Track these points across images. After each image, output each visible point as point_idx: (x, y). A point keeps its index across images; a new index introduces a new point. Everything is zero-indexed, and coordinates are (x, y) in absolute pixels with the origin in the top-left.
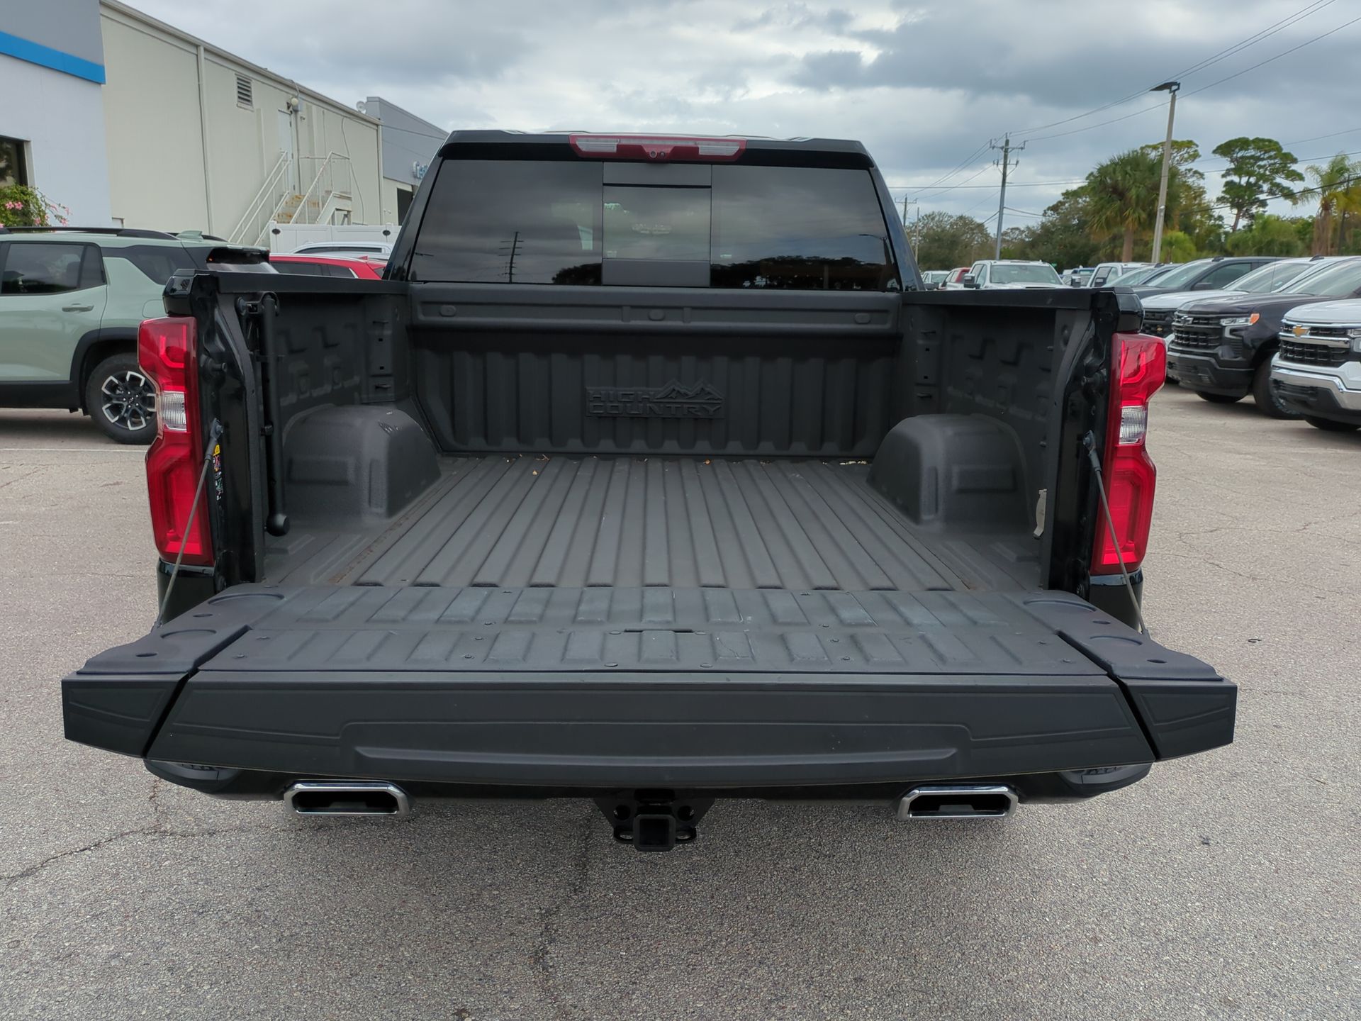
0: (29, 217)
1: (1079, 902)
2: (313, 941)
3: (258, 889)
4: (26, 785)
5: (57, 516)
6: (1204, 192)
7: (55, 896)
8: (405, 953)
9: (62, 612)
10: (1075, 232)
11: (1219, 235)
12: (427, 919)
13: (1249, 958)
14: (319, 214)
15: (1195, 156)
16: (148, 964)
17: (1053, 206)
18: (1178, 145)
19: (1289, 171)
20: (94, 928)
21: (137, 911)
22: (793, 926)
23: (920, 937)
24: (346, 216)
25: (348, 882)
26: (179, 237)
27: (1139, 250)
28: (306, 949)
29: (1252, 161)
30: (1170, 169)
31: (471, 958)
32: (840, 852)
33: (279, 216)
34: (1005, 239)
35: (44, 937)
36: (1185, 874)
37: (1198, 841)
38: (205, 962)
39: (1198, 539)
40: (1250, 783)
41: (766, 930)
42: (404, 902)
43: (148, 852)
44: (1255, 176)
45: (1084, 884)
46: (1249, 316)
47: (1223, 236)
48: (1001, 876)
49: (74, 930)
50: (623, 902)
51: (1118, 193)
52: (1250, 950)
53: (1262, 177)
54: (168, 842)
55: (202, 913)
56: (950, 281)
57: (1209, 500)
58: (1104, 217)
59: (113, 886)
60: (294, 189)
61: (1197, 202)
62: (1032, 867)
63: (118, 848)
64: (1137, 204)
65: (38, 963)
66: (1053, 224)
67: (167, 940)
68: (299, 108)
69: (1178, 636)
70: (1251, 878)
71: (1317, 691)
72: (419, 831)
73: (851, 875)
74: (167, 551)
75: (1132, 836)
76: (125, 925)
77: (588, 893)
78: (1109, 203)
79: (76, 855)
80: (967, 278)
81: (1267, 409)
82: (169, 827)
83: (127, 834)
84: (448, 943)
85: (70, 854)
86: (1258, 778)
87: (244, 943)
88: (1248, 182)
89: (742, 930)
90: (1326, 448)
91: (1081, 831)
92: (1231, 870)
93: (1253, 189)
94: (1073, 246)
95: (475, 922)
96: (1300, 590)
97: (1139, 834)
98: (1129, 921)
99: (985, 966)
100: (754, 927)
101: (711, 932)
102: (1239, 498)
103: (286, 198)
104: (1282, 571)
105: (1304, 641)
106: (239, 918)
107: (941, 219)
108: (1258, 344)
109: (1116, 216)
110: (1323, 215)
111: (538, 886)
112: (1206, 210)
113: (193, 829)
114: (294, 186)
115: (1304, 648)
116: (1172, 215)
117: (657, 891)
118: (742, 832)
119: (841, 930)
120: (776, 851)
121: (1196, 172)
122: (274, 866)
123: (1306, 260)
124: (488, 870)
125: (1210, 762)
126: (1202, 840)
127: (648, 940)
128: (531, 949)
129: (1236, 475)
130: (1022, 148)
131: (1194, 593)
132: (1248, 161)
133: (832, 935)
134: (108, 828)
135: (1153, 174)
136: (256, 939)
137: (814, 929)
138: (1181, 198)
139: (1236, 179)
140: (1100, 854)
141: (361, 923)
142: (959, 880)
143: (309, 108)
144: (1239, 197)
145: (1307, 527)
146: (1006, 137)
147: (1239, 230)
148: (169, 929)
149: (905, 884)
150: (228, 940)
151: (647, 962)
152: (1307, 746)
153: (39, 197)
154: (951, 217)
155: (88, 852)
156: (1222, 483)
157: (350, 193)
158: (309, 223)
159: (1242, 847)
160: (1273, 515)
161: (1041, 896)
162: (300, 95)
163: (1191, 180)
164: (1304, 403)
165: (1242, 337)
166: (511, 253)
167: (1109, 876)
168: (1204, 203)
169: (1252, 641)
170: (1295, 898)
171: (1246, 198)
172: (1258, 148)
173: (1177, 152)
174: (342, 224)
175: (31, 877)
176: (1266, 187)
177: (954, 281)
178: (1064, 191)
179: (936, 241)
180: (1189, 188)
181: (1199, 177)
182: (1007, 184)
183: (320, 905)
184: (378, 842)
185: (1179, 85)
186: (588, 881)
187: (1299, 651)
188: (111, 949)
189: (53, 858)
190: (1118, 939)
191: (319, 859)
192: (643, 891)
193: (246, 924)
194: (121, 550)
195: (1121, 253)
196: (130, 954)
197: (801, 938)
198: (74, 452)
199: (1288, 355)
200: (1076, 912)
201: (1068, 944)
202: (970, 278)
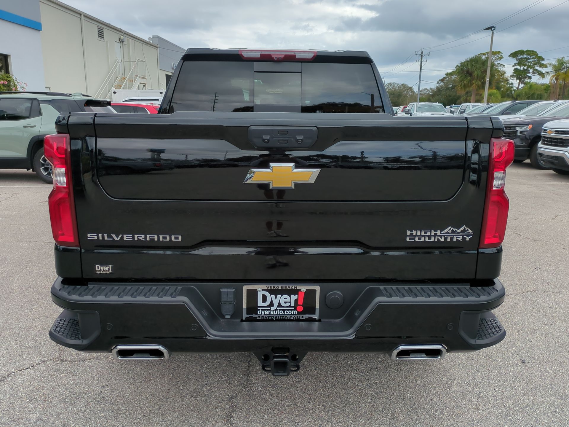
0: (10, 87)
1: (469, 391)
2: (127, 412)
3: (103, 387)
4: (2, 338)
5: (20, 216)
6: (505, 73)
7: (14, 391)
8: (169, 417)
9: (21, 259)
10: (451, 90)
11: (511, 91)
12: (178, 401)
13: (547, 418)
14: (133, 85)
15: (501, 58)
16: (54, 423)
17: (442, 79)
18: (494, 53)
19: (541, 64)
20: (30, 406)
21: (49, 398)
22: (342, 403)
23: (399, 408)
24: (144, 86)
25: (143, 383)
26: (73, 95)
27: (478, 97)
28: (124, 416)
29: (525, 60)
30: (491, 63)
31: (198, 419)
32: (361, 368)
33: (116, 86)
34: (421, 93)
35: (8, 410)
36: (515, 378)
37: (520, 361)
38: (79, 422)
39: (510, 223)
40: (541, 334)
41: (330, 405)
42: (168, 392)
43: (55, 369)
44: (526, 66)
45: (471, 382)
46: (528, 126)
47: (513, 91)
48: (434, 379)
49: (21, 407)
50: (266, 392)
51: (469, 73)
52: (547, 414)
53: (529, 66)
54: (64, 365)
55: (78, 398)
56: (399, 112)
57: (514, 206)
58: (463, 84)
59: (39, 386)
60: (122, 75)
61: (502, 77)
62: (447, 374)
63: (42, 368)
64: (477, 79)
65: (4, 423)
66: (442, 87)
67: (63, 412)
68: (124, 41)
69: (504, 267)
70: (545, 379)
71: (567, 291)
72: (175, 358)
73: (367, 379)
74: (58, 240)
75: (491, 360)
76: (44, 404)
77: (250, 388)
78: (465, 78)
79: (23, 371)
80: (406, 110)
81: (535, 166)
82: (64, 357)
83: (46, 361)
84: (188, 412)
85: (21, 371)
86: (544, 332)
87: (97, 412)
88: (523, 69)
89: (319, 405)
90: (562, 182)
91: (468, 357)
92: (535, 375)
93: (525, 71)
94: (450, 96)
95: (200, 402)
96: (556, 245)
97: (493, 359)
98: (492, 400)
99: (428, 422)
100: (324, 404)
101: (305, 406)
102: (526, 204)
103: (119, 78)
104: (548, 237)
105: (559, 269)
106: (95, 401)
107: (394, 85)
108: (532, 138)
109: (468, 84)
110: (555, 82)
111: (228, 385)
112: (506, 80)
113: (75, 358)
114: (122, 73)
115: (560, 272)
116: (492, 83)
117: (280, 387)
118: (318, 359)
119: (363, 405)
120: (333, 367)
121: (502, 65)
122: (110, 376)
123: (552, 102)
124: (205, 377)
125: (523, 325)
126: (522, 361)
127: (277, 410)
128: (225, 415)
129: (524, 194)
130: (428, 55)
131: (510, 247)
132: (523, 60)
133: (359, 408)
134: (38, 358)
135: (484, 65)
136: (102, 411)
137: (351, 404)
138: (495, 75)
139: (518, 67)
140: (477, 368)
141: (149, 403)
142: (415, 381)
143: (128, 41)
144: (520, 75)
145: (556, 217)
146: (422, 50)
147: (520, 89)
148: (64, 406)
149: (391, 383)
150: (89, 411)
151: (277, 421)
152: (564, 317)
153: (14, 79)
154: (398, 84)
155: (29, 370)
156: (519, 198)
157: (146, 76)
158: (129, 89)
159: (540, 365)
160: (542, 212)
161: (452, 388)
162: (124, 35)
163: (499, 68)
164: (552, 163)
165: (525, 135)
166: (214, 102)
167: (482, 378)
168: (505, 78)
169: (537, 269)
170: (565, 389)
171: (523, 75)
172: (528, 54)
173: (494, 56)
174: (143, 89)
175: (3, 382)
176: (531, 71)
177: (401, 111)
178: (446, 73)
179: (392, 94)
180: (499, 71)
181: (503, 66)
182: (422, 70)
183: (131, 394)
184: (157, 364)
185: (495, 27)
186: (250, 382)
187: (557, 273)
188: (37, 416)
189: (13, 373)
190: (487, 408)
191: (131, 373)
192: (274, 387)
193: (98, 404)
194: (47, 231)
195: (470, 99)
196: (46, 418)
197: (346, 409)
198: (28, 188)
199: (545, 142)
200: (468, 396)
201: (465, 411)
202: (408, 110)
